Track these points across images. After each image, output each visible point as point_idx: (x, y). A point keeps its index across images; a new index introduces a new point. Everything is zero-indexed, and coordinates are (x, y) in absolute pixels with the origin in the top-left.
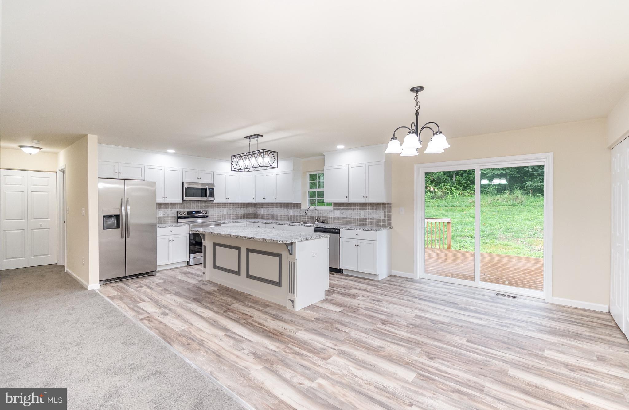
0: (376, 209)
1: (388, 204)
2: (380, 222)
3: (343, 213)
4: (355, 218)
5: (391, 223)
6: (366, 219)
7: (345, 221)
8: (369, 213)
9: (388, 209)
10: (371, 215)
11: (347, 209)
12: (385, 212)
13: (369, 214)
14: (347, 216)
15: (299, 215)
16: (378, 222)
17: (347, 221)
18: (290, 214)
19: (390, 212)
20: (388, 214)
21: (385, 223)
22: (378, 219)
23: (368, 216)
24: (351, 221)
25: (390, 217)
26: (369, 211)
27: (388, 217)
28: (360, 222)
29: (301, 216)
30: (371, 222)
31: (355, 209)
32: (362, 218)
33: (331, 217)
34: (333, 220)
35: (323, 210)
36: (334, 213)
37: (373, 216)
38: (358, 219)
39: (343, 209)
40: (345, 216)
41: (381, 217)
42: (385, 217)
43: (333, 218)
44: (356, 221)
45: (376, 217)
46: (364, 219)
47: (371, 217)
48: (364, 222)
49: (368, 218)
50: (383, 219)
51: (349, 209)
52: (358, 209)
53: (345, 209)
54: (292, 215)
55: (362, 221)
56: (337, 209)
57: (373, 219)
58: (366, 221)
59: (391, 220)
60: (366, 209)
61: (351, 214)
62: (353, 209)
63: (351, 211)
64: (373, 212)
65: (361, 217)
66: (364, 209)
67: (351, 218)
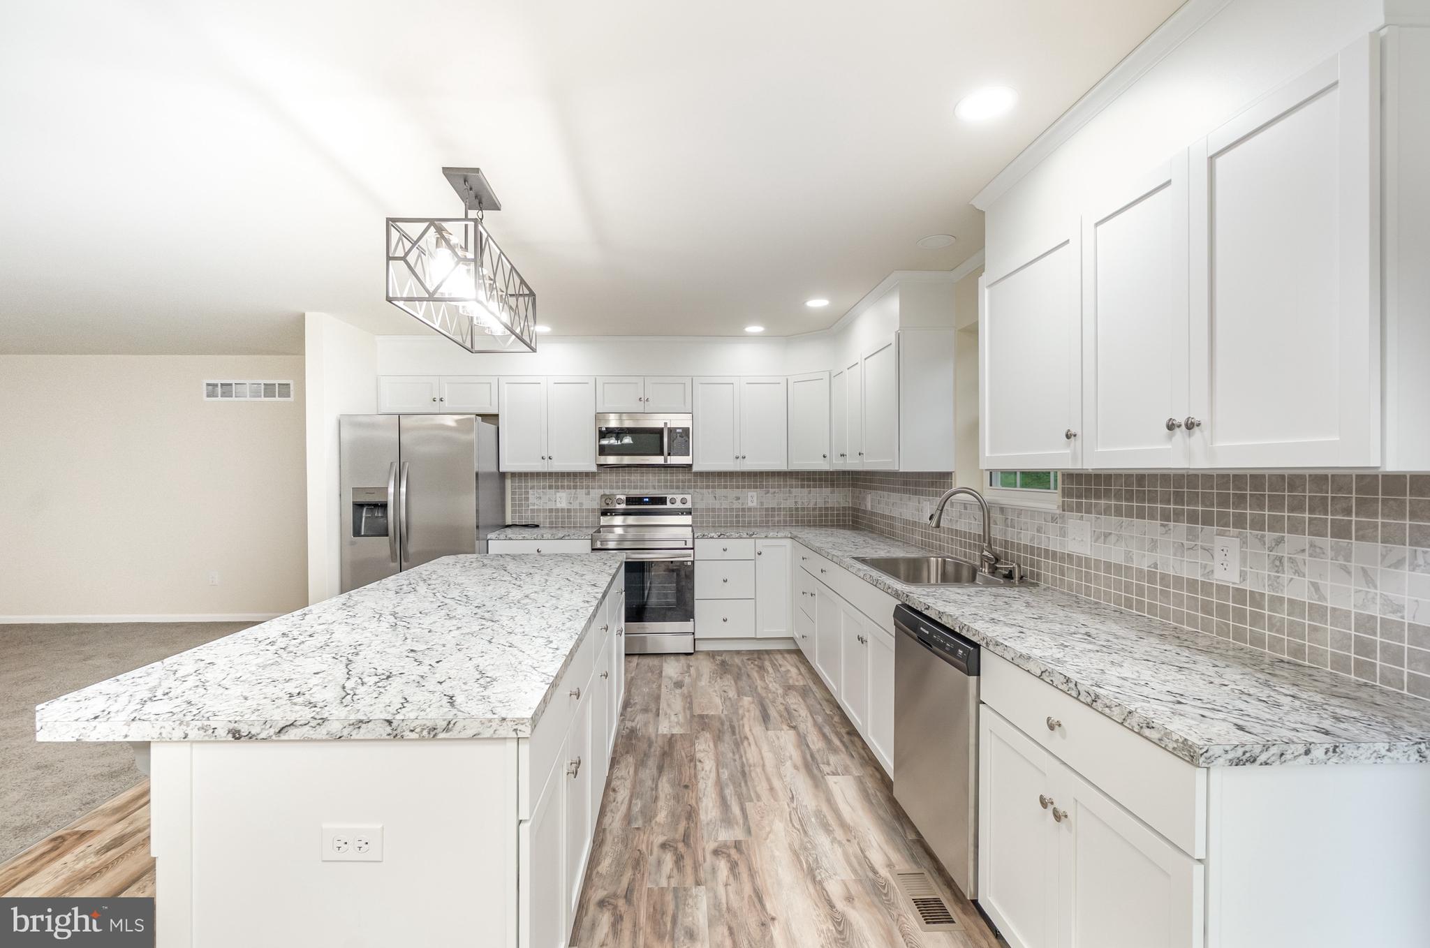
3: (1107, 535)
4: (1178, 581)
6: (1257, 599)
7: (1118, 585)
8: (1285, 551)
10: (1300, 575)
11: (1129, 512)
13: (1279, 566)
14: (1129, 558)
17: (1127, 588)
18: (925, 520)
23: (1276, 582)
24: (1153, 594)
26: (1280, 541)
28: (1206, 608)
30: (1294, 629)
31: (1178, 516)
32: (1222, 589)
33: (1054, 555)
34: (1062, 572)
35: (1019, 512)
36: (1063, 533)
37: (1314, 585)
38: (1192, 584)
39: (1107, 511)
40: (1116, 554)
43: (1062, 556)
44: (1179, 600)
46: (1240, 594)
47: (1297, 590)
48: (1240, 615)
49: (1272, 598)
51: (1141, 515)
52: (1193, 518)
53: (1118, 512)
55: (1222, 612)
56: (1079, 508)
57: (1316, 612)
58: (1257, 619)
60: (1258, 524)
61: (1153, 545)
62: (1166, 517)
63: (1152, 528)
64: (1316, 551)
65: (1219, 576)
66: (1239, 523)
67: (1151, 577)
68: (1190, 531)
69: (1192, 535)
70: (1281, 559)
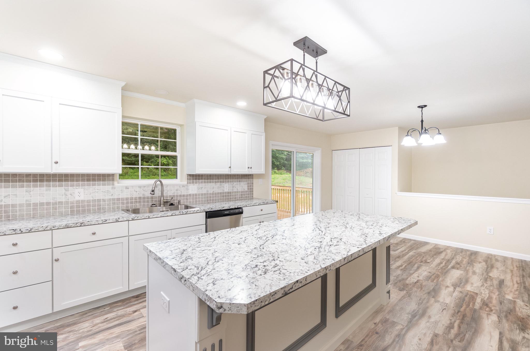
0: (240, 182)
1: (250, 175)
2: (244, 195)
3: (202, 188)
4: (218, 193)
5: (253, 194)
6: (230, 193)
7: (205, 198)
8: (234, 185)
9: (250, 181)
10: (235, 188)
11: (208, 182)
12: (248, 184)
13: (233, 187)
14: (208, 191)
15: (107, 197)
16: (242, 195)
17: (207, 198)
18: (77, 198)
19: (253, 183)
20: (250, 186)
21: (248, 194)
22: (242, 192)
23: (233, 190)
24: (213, 197)
25: (252, 189)
26: (233, 184)
27: (250, 189)
28: (223, 197)
29: (114, 199)
31: (218, 182)
32: (226, 192)
33: (184, 196)
34: (187, 199)
35: (167, 186)
36: (188, 189)
37: (237, 189)
38: (221, 193)
39: (202, 182)
40: (204, 191)
41: (244, 189)
42: (248, 189)
43: (187, 196)
44: (218, 197)
45: (240, 189)
46: (228, 193)
47: (235, 190)
48: (228, 196)
49: (232, 192)
50: (246, 191)
51: (210, 182)
52: (221, 182)
53: (205, 182)
54: (83, 201)
55: (226, 196)
56: (193, 183)
57: (237, 192)
58: (230, 195)
59: (253, 191)
60: (230, 182)
61: (213, 188)
62: (216, 182)
63: (213, 185)
64: (237, 184)
65: (225, 190)
66: (228, 182)
67: (213, 194)
68: (220, 184)
69: (221, 185)
70: (233, 186)
